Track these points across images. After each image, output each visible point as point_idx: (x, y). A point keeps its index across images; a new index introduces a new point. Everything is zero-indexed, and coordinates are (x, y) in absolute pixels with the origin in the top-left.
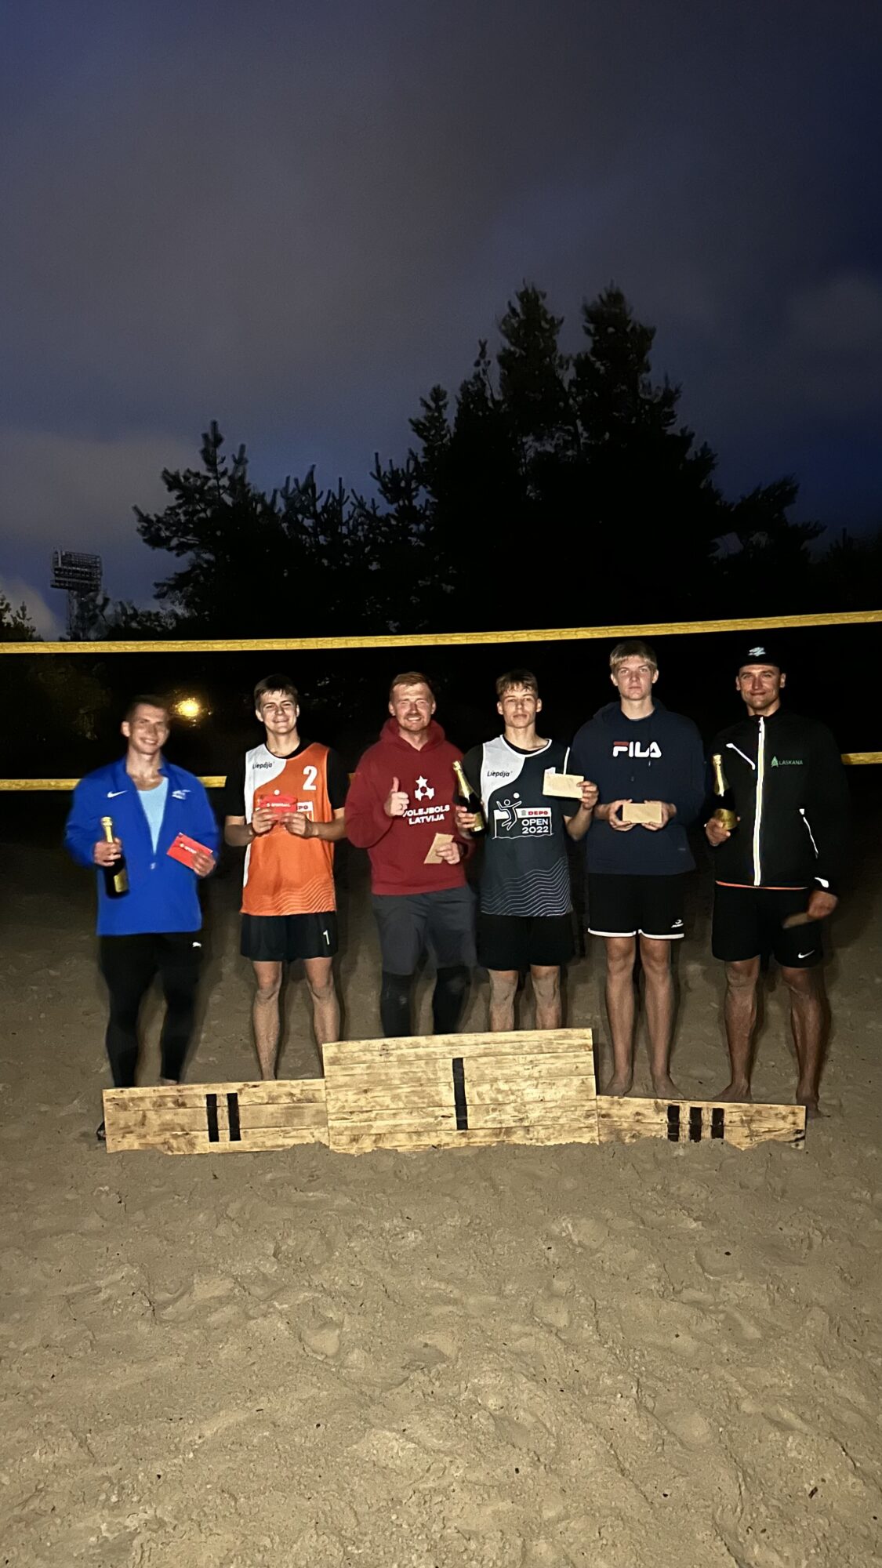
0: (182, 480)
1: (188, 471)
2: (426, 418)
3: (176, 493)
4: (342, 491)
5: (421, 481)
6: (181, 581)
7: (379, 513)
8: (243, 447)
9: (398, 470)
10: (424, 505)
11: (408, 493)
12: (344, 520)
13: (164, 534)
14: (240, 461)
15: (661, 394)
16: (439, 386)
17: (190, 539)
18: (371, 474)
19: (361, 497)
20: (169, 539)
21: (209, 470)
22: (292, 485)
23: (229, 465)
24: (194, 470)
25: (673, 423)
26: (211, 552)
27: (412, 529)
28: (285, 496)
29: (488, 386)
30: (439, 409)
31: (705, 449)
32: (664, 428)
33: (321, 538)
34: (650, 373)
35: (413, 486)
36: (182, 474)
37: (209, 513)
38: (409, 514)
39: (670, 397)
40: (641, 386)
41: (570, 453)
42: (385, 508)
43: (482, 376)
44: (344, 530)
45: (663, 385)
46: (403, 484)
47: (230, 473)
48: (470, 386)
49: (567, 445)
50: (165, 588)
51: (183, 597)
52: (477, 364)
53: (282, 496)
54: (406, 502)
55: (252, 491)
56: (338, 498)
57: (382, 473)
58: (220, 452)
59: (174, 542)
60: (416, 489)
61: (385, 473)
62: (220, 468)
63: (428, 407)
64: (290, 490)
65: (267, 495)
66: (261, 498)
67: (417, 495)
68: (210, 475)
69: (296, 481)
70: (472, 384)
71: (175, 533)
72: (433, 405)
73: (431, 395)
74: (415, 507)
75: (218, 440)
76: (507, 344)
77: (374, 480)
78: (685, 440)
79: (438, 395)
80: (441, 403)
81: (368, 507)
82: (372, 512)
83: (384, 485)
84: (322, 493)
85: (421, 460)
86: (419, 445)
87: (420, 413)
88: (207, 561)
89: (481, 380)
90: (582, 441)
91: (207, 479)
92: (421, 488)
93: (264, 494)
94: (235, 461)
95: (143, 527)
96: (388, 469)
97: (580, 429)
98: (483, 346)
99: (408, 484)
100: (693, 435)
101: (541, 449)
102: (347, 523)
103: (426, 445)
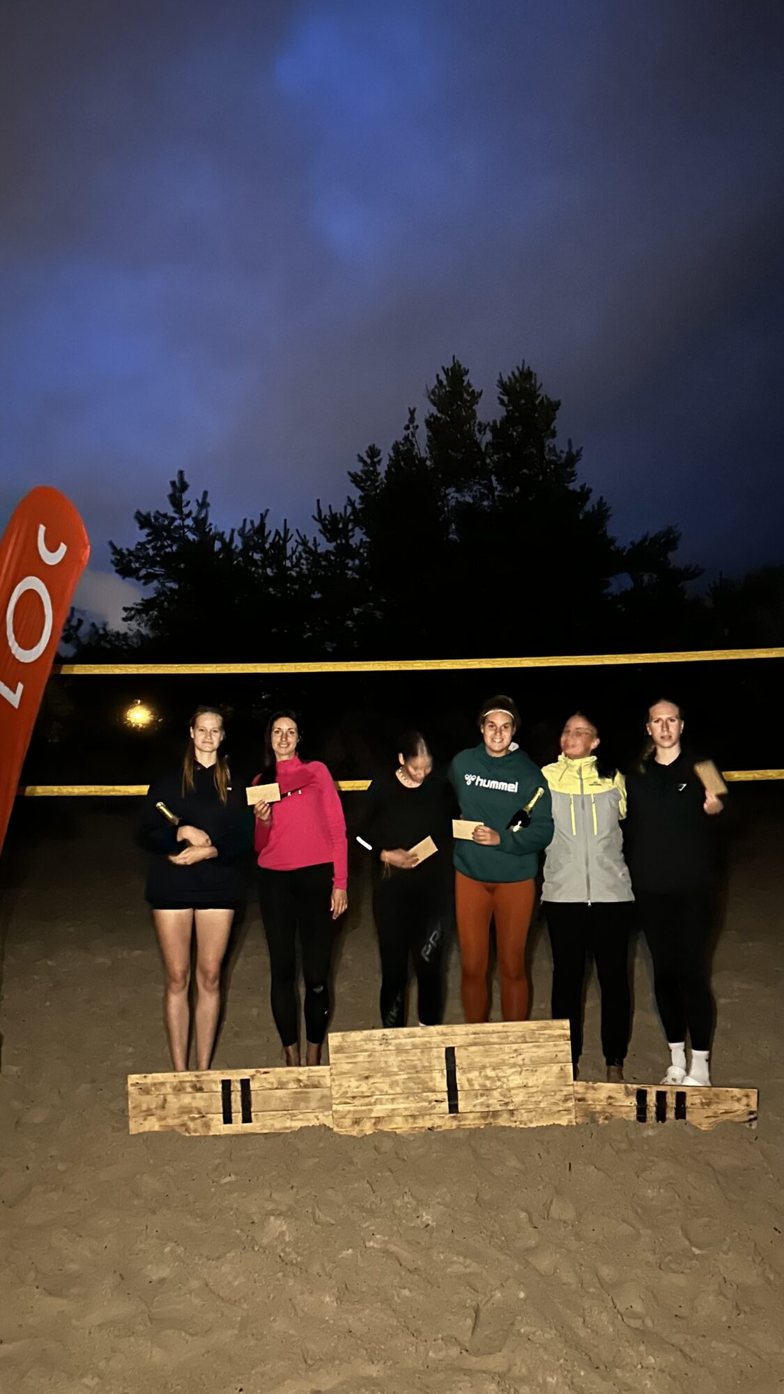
0: (153, 520)
1: (158, 512)
2: (362, 471)
3: (146, 531)
4: (286, 531)
5: (357, 523)
6: (147, 606)
7: (320, 550)
8: (205, 493)
9: (336, 514)
10: (358, 544)
11: (346, 534)
12: (288, 555)
13: (135, 565)
14: (203, 505)
15: (564, 456)
16: (374, 445)
17: (158, 570)
18: (313, 517)
19: (305, 536)
20: (138, 570)
21: (175, 512)
22: (248, 527)
23: (193, 508)
24: (162, 512)
25: (574, 481)
26: (174, 581)
27: (348, 563)
28: (241, 533)
29: (416, 446)
30: (374, 464)
31: (601, 503)
32: (566, 485)
33: (269, 571)
34: (556, 439)
35: (350, 527)
36: (152, 514)
37: (175, 548)
38: (345, 551)
39: (572, 459)
40: (547, 449)
41: (485, 503)
42: (325, 546)
43: (410, 438)
44: (288, 564)
45: (566, 449)
46: (341, 526)
47: (194, 515)
48: (400, 446)
49: (483, 497)
50: (133, 612)
51: (148, 620)
52: (407, 428)
53: (239, 535)
54: (344, 541)
55: (213, 530)
56: (282, 535)
57: (323, 516)
58: (186, 496)
59: (143, 572)
60: (352, 530)
61: (325, 516)
62: (186, 511)
63: (365, 463)
64: (247, 530)
65: (225, 534)
66: (220, 536)
67: (353, 535)
68: (176, 516)
69: (252, 522)
70: (402, 444)
71: (143, 566)
72: (369, 461)
73: (367, 452)
74: (351, 545)
75: (184, 487)
76: (434, 410)
77: (315, 522)
78: (584, 495)
79: (373, 452)
80: (376, 460)
81: (310, 544)
82: (314, 549)
83: (324, 526)
84: (270, 532)
85: (358, 506)
86: (356, 494)
87: (358, 468)
88: (171, 589)
89: (410, 441)
90: (496, 493)
91: (174, 519)
92: (357, 529)
93: (223, 533)
94: (198, 504)
95: (116, 559)
96: (328, 513)
97: (495, 483)
98: (412, 412)
99: (346, 526)
100: (590, 491)
101: (461, 500)
102: (291, 557)
103: (362, 494)
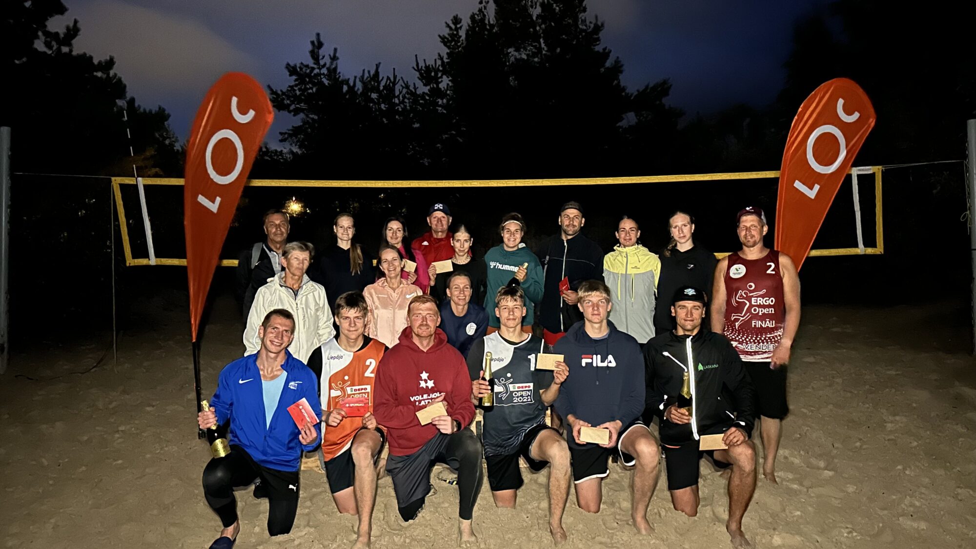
0: (299, 70)
1: (302, 63)
2: (449, 34)
5: (445, 72)
6: (296, 131)
8: (335, 50)
9: (429, 65)
10: (446, 87)
11: (436, 80)
12: (396, 95)
13: (287, 102)
16: (457, 15)
17: (303, 105)
20: (289, 105)
21: (315, 64)
24: (305, 63)
25: (598, 44)
26: (315, 114)
27: (438, 102)
28: (362, 79)
29: (487, 17)
30: (457, 29)
32: (592, 47)
33: (383, 106)
34: (586, 13)
36: (298, 65)
37: (314, 90)
38: (436, 93)
40: (580, 20)
41: (536, 60)
43: (483, 10)
45: (594, 22)
46: (433, 74)
48: (476, 16)
49: (534, 55)
51: (297, 142)
55: (342, 77)
56: (392, 79)
57: (420, 67)
60: (441, 77)
61: (422, 67)
63: (451, 28)
65: (350, 81)
67: (442, 81)
71: (293, 102)
73: (452, 20)
74: (441, 89)
75: (320, 45)
77: (415, 71)
78: (606, 54)
82: (413, 90)
83: (421, 74)
84: (383, 78)
85: (446, 60)
88: (313, 119)
89: (483, 12)
90: (544, 52)
92: (444, 77)
94: (331, 58)
95: (273, 98)
96: (424, 65)
97: (543, 45)
99: (436, 74)
101: (518, 57)
102: (398, 96)
103: (448, 51)
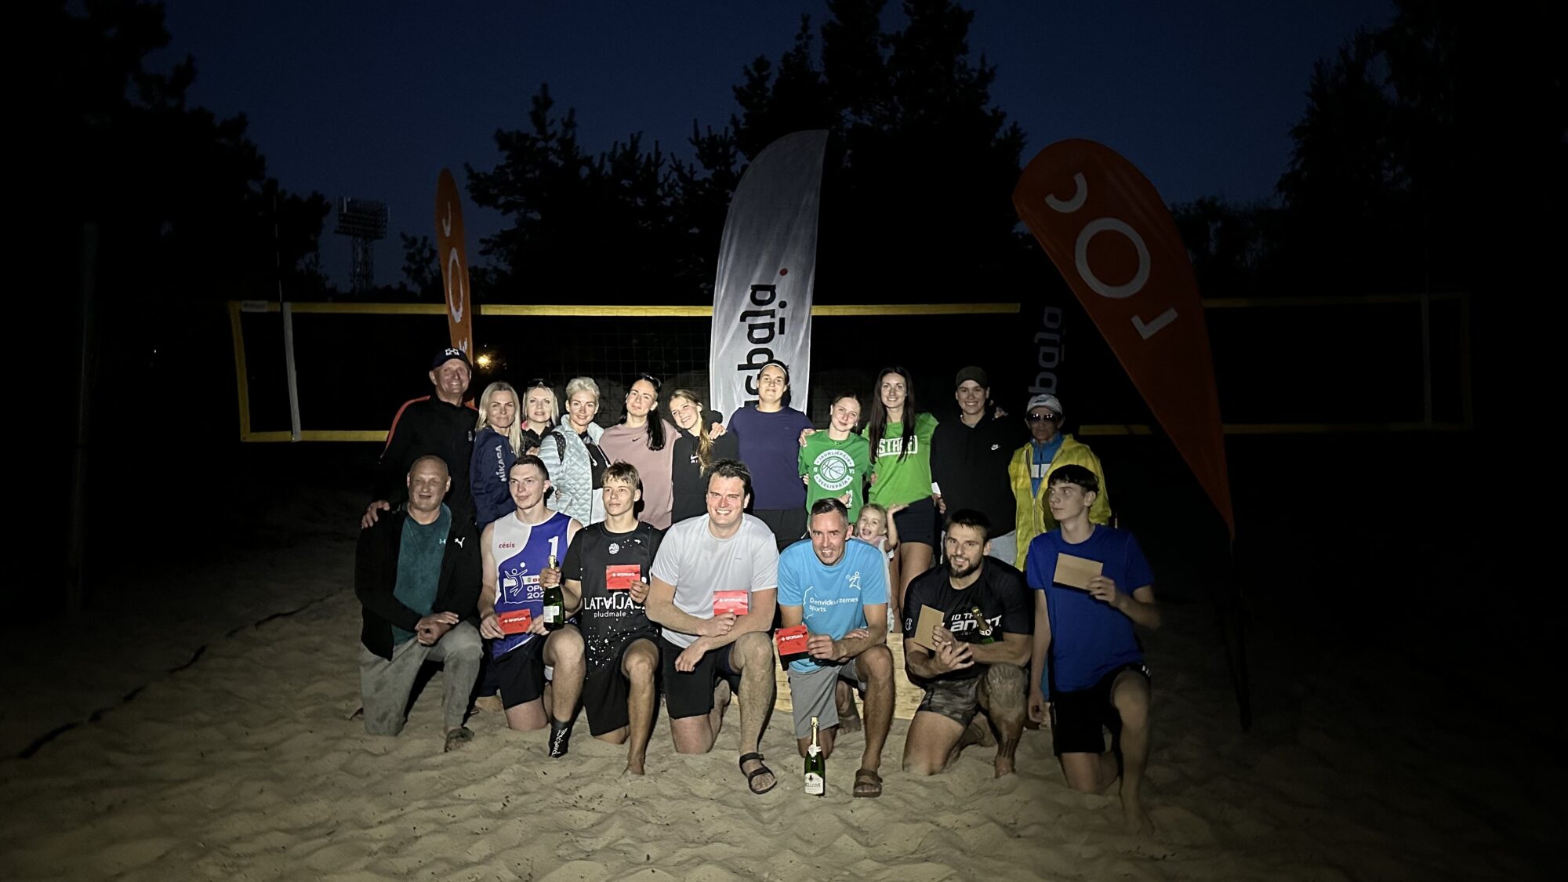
3: (506, 153)
4: (658, 154)
7: (697, 178)
14: (570, 124)
15: (975, 75)
18: (690, 139)
19: (680, 161)
22: (620, 151)
23: (558, 128)
31: (1015, 130)
35: (732, 150)
39: (986, 77)
42: (703, 173)
47: (559, 135)
52: (799, 37)
53: (610, 160)
54: (723, 168)
58: (549, 115)
59: (502, 200)
62: (550, 131)
64: (618, 154)
66: (588, 161)
68: (539, 137)
69: (623, 146)
72: (755, 74)
76: (832, 17)
79: (761, 64)
80: (765, 73)
81: (686, 171)
86: (741, 112)
87: (744, 82)
91: (535, 140)
93: (592, 157)
98: (806, 20)
100: (1004, 115)
